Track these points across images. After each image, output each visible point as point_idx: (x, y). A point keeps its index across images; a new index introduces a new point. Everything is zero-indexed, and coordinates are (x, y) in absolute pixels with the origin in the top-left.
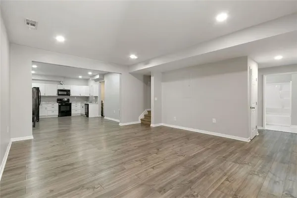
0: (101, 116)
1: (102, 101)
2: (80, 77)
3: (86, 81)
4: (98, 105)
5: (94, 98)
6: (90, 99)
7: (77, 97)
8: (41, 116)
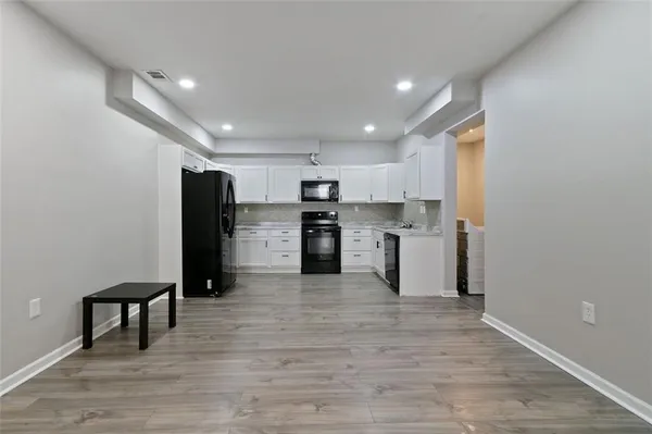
0: (455, 293)
1: (461, 224)
2: (370, 129)
3: (392, 146)
4: (441, 241)
5: (423, 210)
6: (407, 215)
7: (359, 205)
8: (255, 267)
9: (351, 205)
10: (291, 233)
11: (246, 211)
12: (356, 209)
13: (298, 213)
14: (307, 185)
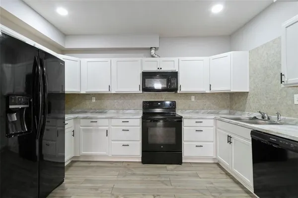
7: (195, 94)
8: (96, 156)
9: (187, 95)
10: (131, 122)
11: (94, 100)
12: (193, 99)
13: (139, 103)
14: (147, 76)
